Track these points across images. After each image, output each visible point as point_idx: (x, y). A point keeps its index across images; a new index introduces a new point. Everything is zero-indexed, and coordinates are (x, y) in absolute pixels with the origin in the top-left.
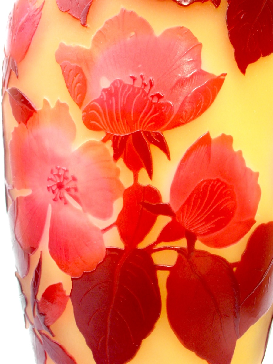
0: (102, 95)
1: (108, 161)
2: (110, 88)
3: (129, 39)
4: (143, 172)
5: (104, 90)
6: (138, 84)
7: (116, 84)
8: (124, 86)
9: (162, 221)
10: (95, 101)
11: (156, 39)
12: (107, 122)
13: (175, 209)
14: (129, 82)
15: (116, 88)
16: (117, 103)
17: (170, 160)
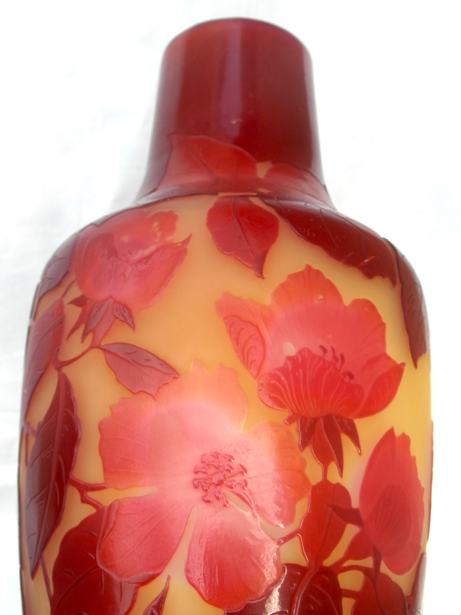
0: (286, 364)
1: (292, 448)
2: (297, 356)
3: (316, 302)
4: (333, 467)
5: (289, 358)
6: (329, 357)
7: (303, 353)
8: (313, 357)
9: (351, 531)
10: (277, 369)
11: (345, 307)
12: (293, 398)
13: (364, 517)
14: (320, 353)
15: (304, 358)
16: (305, 376)
17: (360, 454)
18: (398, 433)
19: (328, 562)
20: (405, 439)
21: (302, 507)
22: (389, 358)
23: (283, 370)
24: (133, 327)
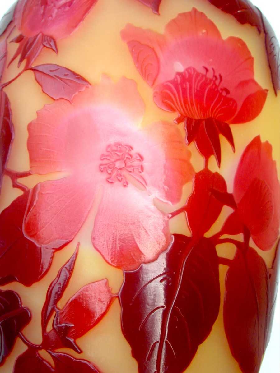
0: (176, 78)
1: (180, 142)
2: (184, 73)
3: (200, 34)
4: (213, 159)
5: (178, 74)
6: (210, 75)
7: (190, 71)
8: (198, 75)
9: (226, 211)
10: (168, 81)
11: (223, 42)
12: (181, 104)
13: (237, 201)
14: (203, 72)
15: (190, 75)
16: (190, 88)
17: (234, 152)
18: (263, 140)
19: (208, 235)
20: (269, 147)
21: (188, 189)
22: (256, 83)
23: (174, 82)
24: (56, 51)
